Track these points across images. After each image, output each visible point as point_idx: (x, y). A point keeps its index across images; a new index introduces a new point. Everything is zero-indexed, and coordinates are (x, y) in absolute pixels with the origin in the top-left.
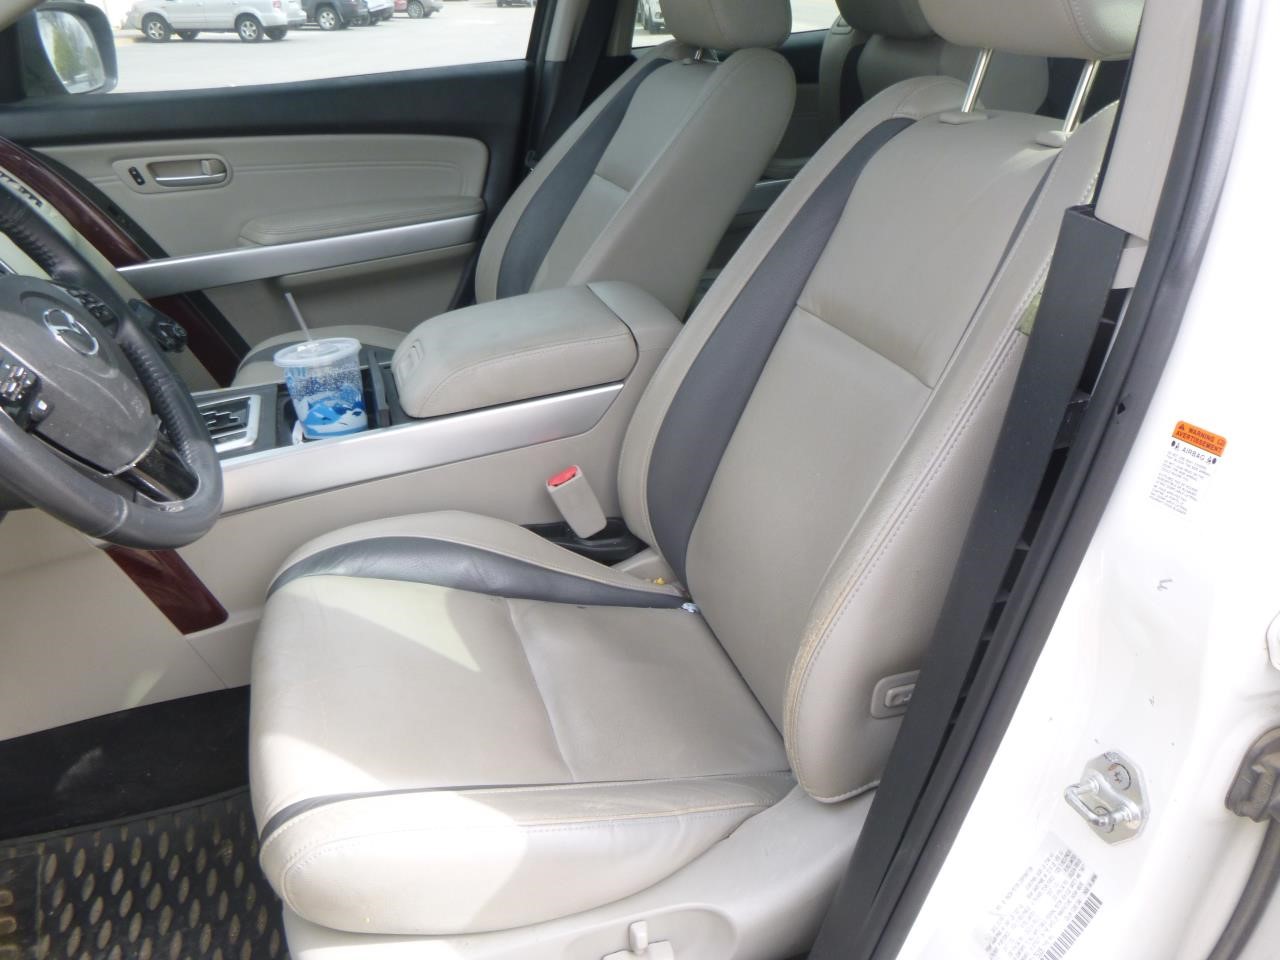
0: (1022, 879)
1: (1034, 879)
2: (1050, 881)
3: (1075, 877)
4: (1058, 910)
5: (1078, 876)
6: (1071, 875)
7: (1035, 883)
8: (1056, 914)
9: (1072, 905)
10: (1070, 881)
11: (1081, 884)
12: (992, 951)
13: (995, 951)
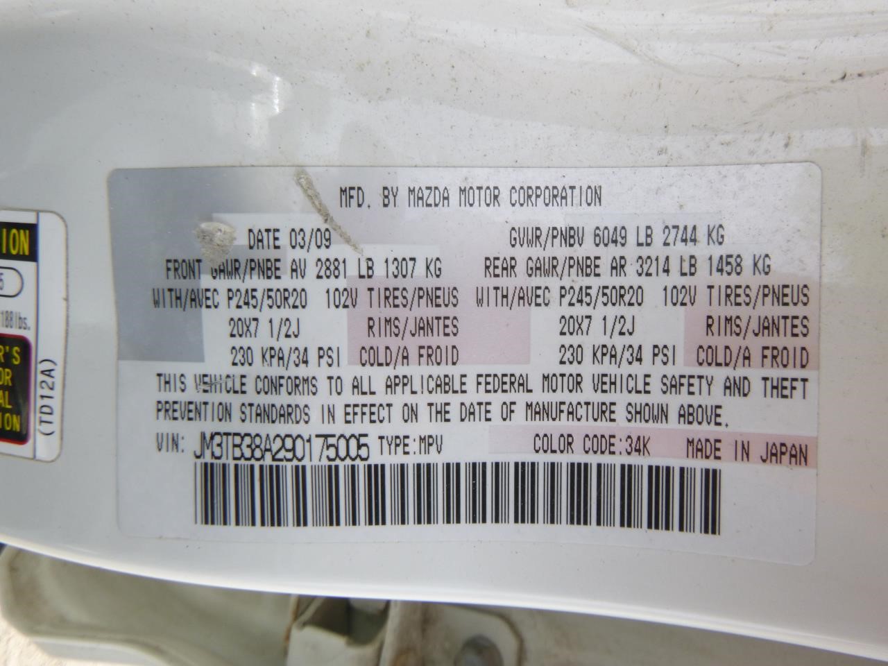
0: (529, 195)
1: (570, 236)
2: (619, 295)
3: (720, 375)
4: (540, 396)
5: (736, 387)
6: (708, 356)
7: (560, 251)
8: (521, 398)
9: (603, 427)
10: (682, 366)
11: (714, 415)
12: (183, 285)
13: (197, 299)
